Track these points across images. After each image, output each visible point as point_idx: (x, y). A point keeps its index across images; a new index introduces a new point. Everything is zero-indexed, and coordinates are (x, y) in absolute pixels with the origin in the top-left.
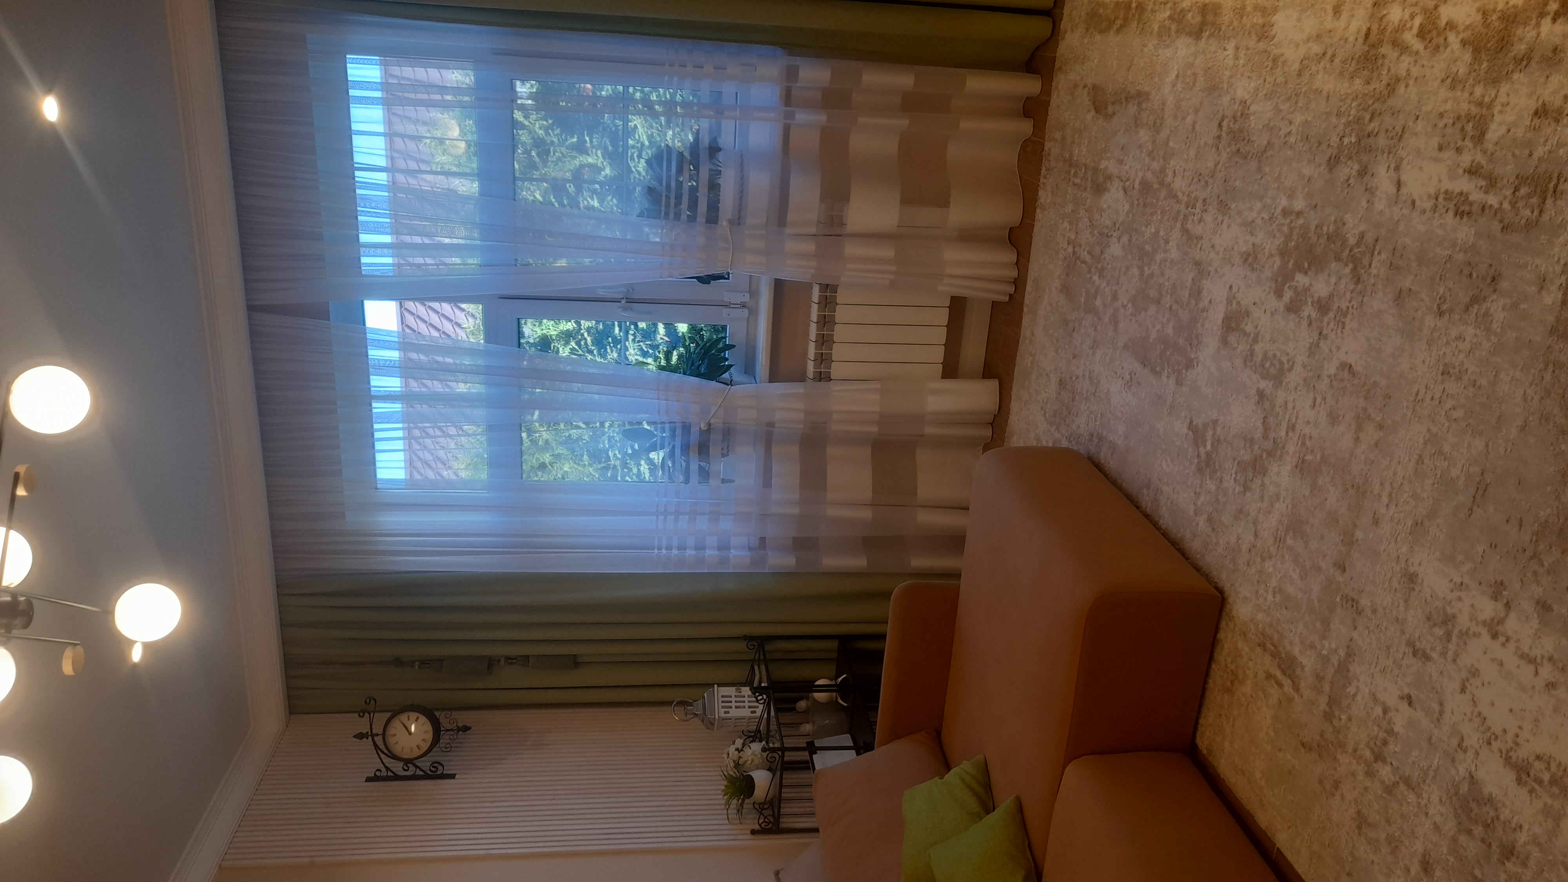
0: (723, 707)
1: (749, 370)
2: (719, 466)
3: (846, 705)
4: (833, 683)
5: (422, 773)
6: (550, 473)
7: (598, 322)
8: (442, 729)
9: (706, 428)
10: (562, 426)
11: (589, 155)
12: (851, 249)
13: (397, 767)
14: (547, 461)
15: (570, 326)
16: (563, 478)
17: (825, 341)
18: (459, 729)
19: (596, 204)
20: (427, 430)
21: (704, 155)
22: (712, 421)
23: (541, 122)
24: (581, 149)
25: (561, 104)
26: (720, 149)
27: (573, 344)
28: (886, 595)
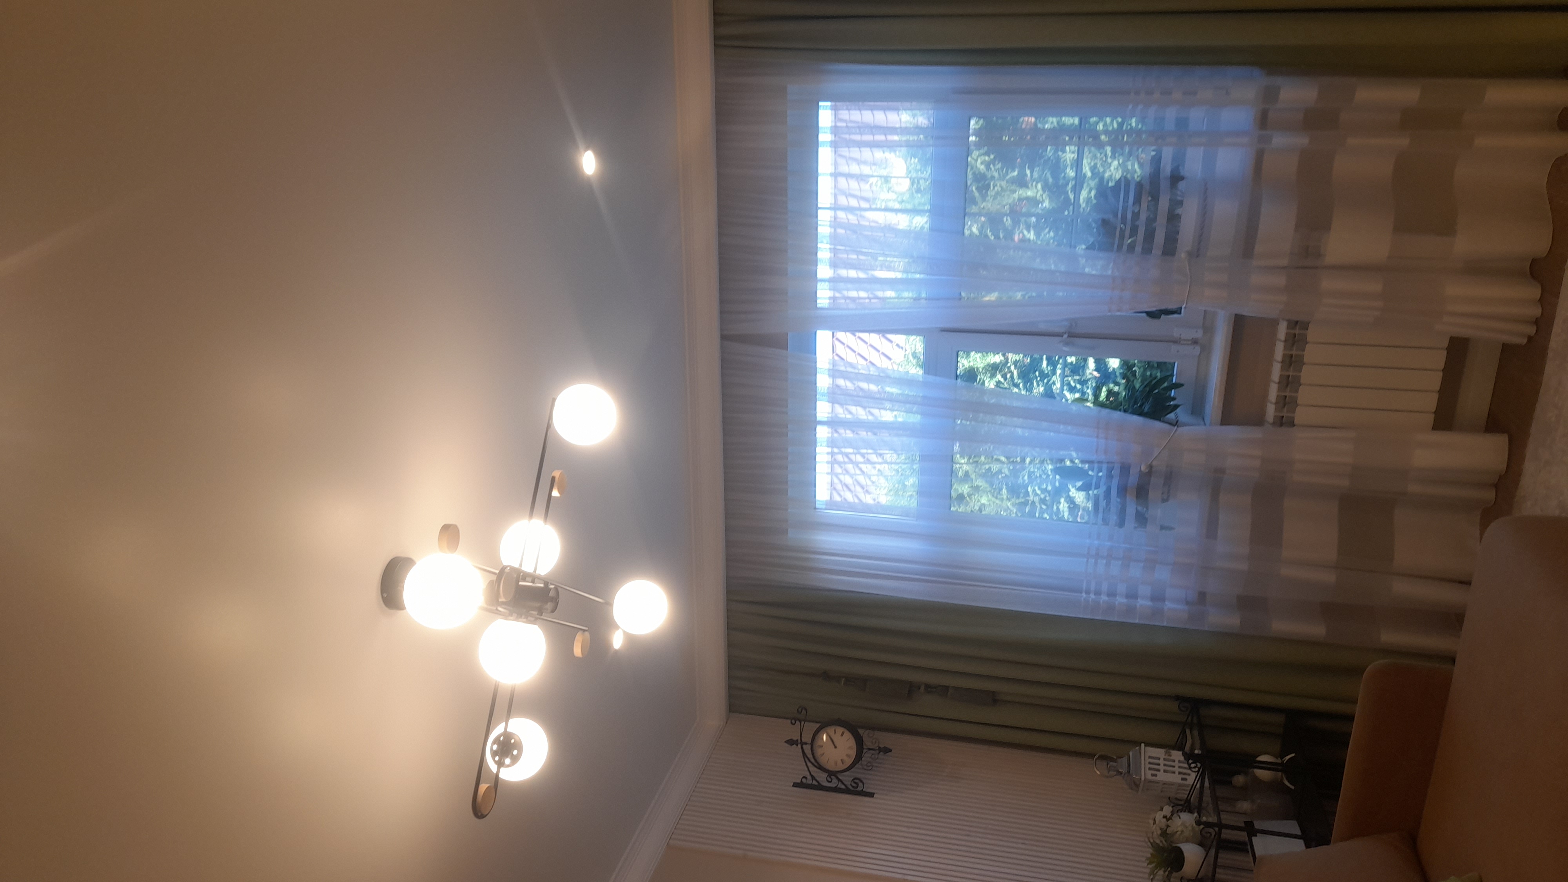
0: (1150, 769)
1: (1197, 410)
2: (1157, 511)
3: (1293, 787)
4: (1279, 761)
5: (843, 787)
6: (967, 504)
7: (1025, 356)
8: (865, 747)
9: (1147, 471)
10: (983, 458)
11: (1028, 187)
12: (1328, 283)
13: (822, 777)
14: (965, 493)
15: (998, 358)
16: (980, 510)
17: (1289, 382)
18: (880, 750)
19: (1032, 236)
20: (851, 456)
21: (1164, 185)
22: (1154, 463)
23: (983, 158)
24: (1021, 183)
25: (1004, 138)
26: (1182, 178)
27: (999, 377)
28: (1356, 671)
